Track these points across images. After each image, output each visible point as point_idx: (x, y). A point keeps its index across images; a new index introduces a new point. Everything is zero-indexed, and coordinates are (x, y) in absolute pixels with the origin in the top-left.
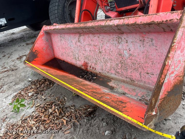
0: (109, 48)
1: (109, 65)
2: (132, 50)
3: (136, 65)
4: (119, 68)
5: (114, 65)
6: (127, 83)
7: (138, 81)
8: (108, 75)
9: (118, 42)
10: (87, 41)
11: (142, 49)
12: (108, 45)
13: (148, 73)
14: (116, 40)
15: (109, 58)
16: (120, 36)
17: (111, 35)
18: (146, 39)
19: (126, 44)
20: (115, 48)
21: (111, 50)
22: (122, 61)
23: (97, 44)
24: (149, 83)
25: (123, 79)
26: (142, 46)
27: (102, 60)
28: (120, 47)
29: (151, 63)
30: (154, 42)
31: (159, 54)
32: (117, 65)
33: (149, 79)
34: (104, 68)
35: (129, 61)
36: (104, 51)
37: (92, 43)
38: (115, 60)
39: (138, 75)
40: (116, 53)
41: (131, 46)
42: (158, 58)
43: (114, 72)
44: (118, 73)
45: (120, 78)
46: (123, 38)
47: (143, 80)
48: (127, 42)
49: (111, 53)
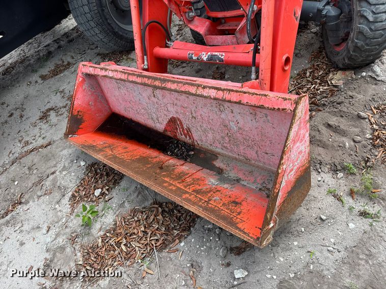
0: (207, 115)
1: (210, 136)
2: (241, 123)
3: (250, 142)
4: (226, 142)
5: (218, 137)
6: (241, 161)
7: (256, 160)
8: (211, 148)
9: (220, 109)
10: (169, 99)
11: (255, 124)
12: (205, 110)
13: (267, 153)
14: (216, 107)
15: (209, 127)
16: (220, 101)
19: (231, 114)
20: (216, 117)
21: (211, 118)
22: (229, 134)
23: (186, 105)
24: (270, 164)
25: (234, 156)
26: (254, 121)
27: (199, 128)
28: (223, 116)
29: (268, 142)
31: (278, 133)
32: (223, 138)
33: (269, 160)
34: (204, 138)
35: (239, 135)
36: (200, 117)
37: (178, 103)
38: (219, 131)
39: (254, 155)
40: (219, 123)
41: (239, 117)
42: (277, 138)
43: (219, 146)
44: (226, 147)
45: (230, 154)
46: (226, 107)
47: (262, 160)
48: (232, 112)
49: (211, 121)
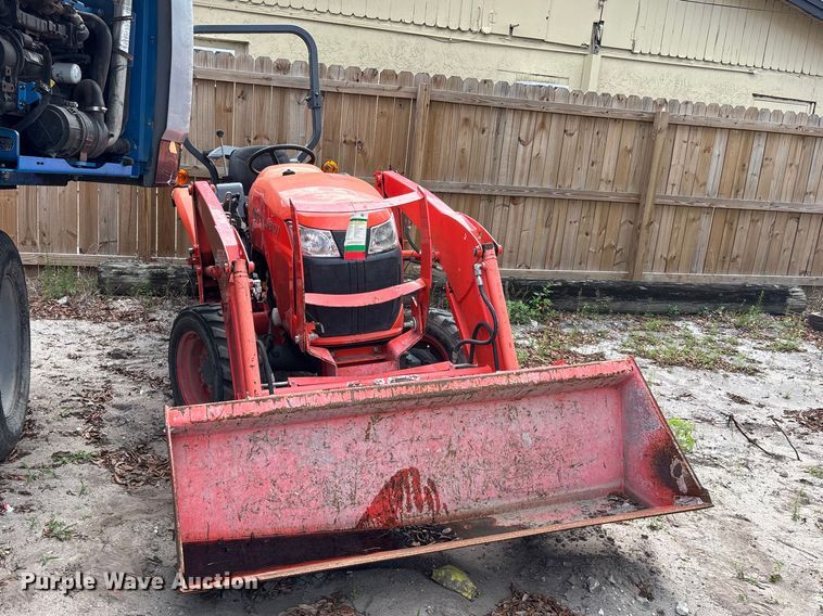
0: (483, 437)
1: (479, 479)
2: (541, 428)
3: (550, 456)
4: (511, 476)
5: (496, 473)
6: (530, 505)
7: (555, 489)
8: (476, 507)
9: (510, 417)
10: (405, 432)
11: (560, 423)
12: (481, 428)
13: (573, 466)
14: (504, 415)
16: (513, 404)
17: (492, 404)
18: (565, 403)
19: (527, 419)
20: (500, 432)
23: (441, 433)
24: (576, 486)
25: (520, 500)
26: (559, 417)
27: (457, 474)
28: (513, 427)
29: (576, 444)
30: (579, 406)
32: (505, 470)
33: (575, 476)
34: (464, 493)
35: (534, 452)
36: (467, 447)
37: (426, 433)
39: (553, 477)
40: (503, 444)
41: (538, 421)
43: (494, 492)
45: (514, 500)
46: (520, 408)
47: (565, 483)
49: (488, 445)
